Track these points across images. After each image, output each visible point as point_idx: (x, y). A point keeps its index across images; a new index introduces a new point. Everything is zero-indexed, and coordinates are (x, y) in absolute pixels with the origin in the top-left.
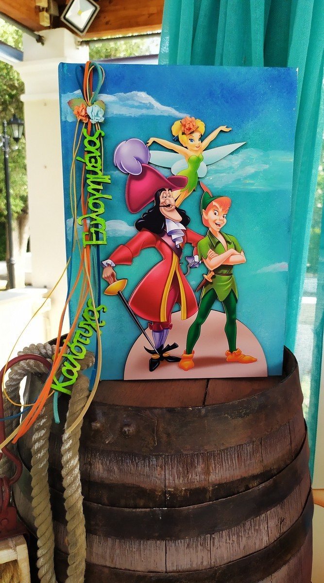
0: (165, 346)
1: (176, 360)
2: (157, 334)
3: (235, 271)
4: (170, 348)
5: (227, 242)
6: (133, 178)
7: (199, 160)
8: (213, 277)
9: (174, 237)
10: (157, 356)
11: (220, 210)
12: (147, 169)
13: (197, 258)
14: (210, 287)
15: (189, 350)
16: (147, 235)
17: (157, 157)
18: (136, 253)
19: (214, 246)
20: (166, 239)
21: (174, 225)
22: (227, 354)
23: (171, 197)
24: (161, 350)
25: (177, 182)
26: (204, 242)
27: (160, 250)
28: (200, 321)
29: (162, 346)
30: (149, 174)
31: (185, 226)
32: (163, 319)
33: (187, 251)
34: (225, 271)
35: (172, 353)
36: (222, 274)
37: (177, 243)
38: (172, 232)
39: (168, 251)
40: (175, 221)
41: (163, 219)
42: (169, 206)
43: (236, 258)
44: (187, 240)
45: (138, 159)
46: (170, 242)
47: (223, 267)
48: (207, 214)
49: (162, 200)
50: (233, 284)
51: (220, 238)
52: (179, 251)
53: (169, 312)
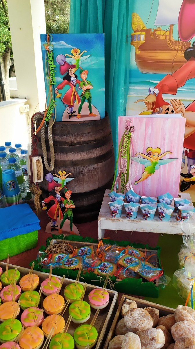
0: (73, 112)
1: (76, 116)
2: (70, 108)
3: (90, 91)
4: (74, 112)
5: (88, 83)
6: (61, 65)
7: (79, 60)
8: (84, 93)
9: (73, 82)
10: (70, 115)
11: (85, 74)
12: (65, 63)
13: (80, 87)
14: (84, 95)
15: (79, 113)
16: (66, 81)
17: (67, 60)
18: (64, 86)
19: (84, 84)
20: (71, 82)
21: (73, 78)
22: (89, 114)
23: (72, 71)
24: (72, 113)
25: (73, 66)
26: (81, 83)
27: (70, 85)
28: (82, 105)
29: (72, 112)
30: (66, 64)
31: (76, 79)
32: (72, 104)
33: (77, 85)
34: (87, 91)
35: (74, 114)
36: (87, 92)
37: (74, 83)
38: (73, 80)
39: (72, 85)
40: (73, 77)
41: (70, 77)
42: (71, 73)
43: (90, 87)
44: (77, 83)
45: (62, 60)
46: (72, 83)
47: (87, 90)
48: (82, 75)
49: (69, 72)
50: (90, 94)
51: (86, 82)
52: (75, 86)
53: (73, 102)
